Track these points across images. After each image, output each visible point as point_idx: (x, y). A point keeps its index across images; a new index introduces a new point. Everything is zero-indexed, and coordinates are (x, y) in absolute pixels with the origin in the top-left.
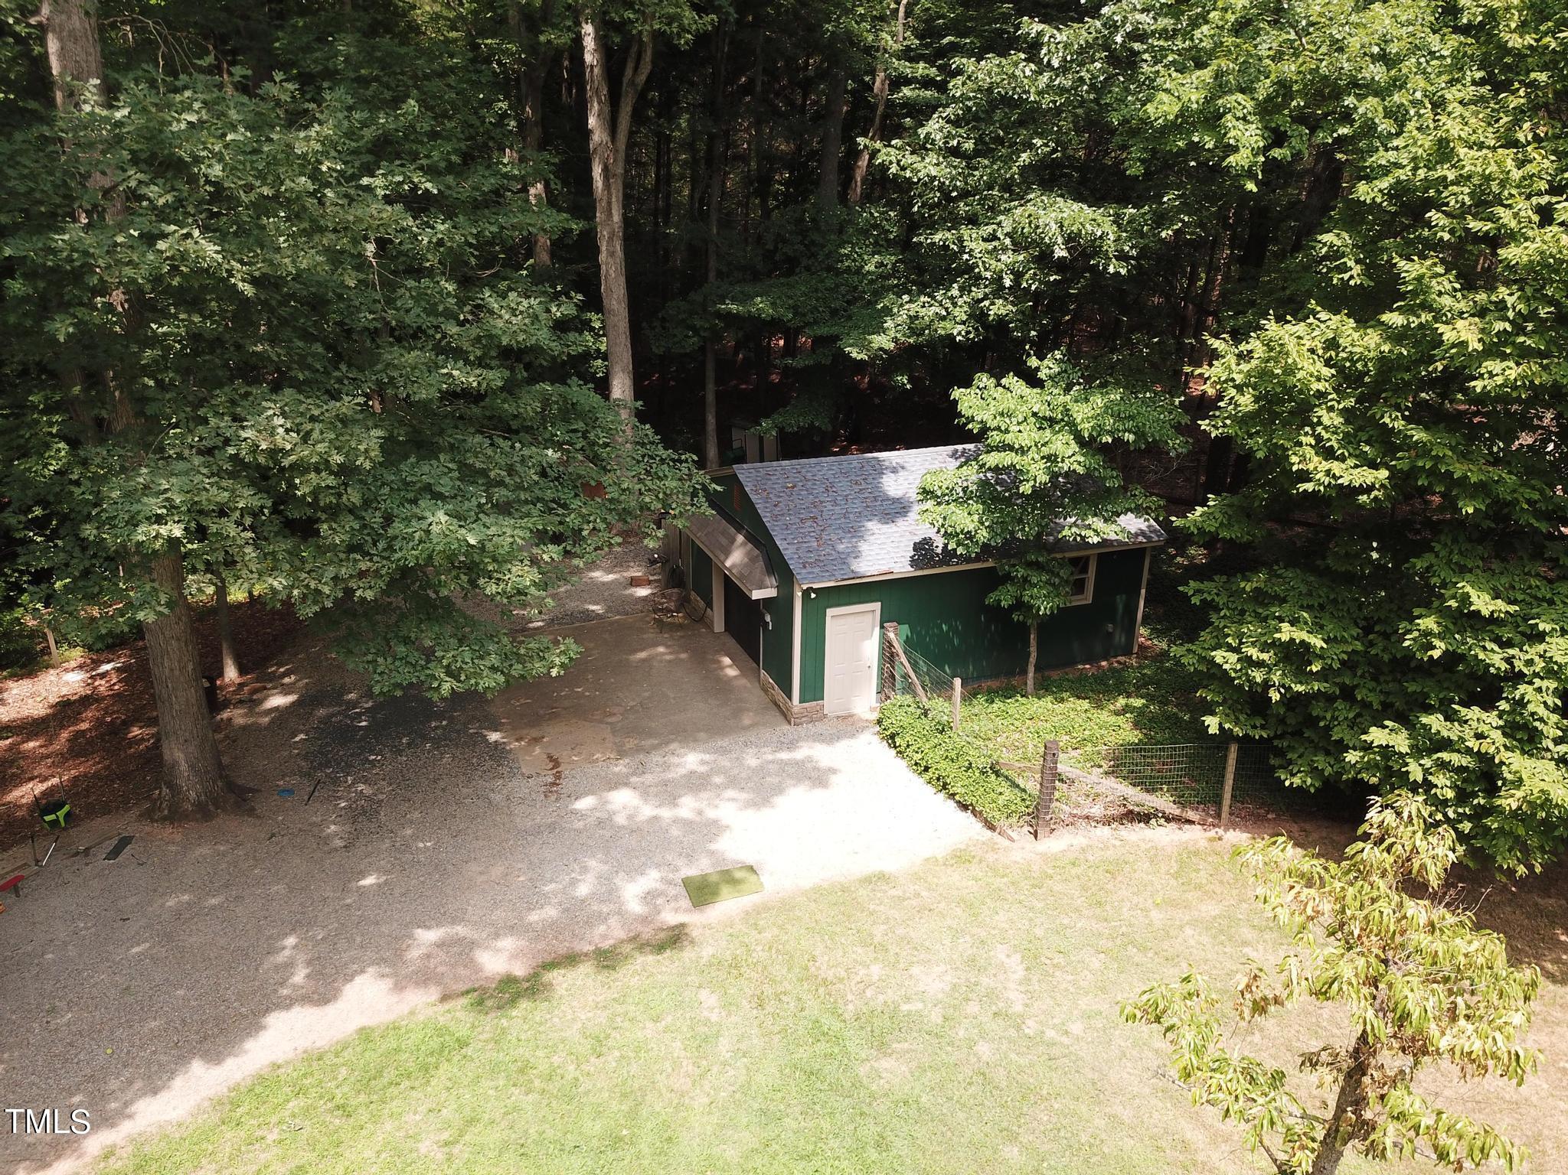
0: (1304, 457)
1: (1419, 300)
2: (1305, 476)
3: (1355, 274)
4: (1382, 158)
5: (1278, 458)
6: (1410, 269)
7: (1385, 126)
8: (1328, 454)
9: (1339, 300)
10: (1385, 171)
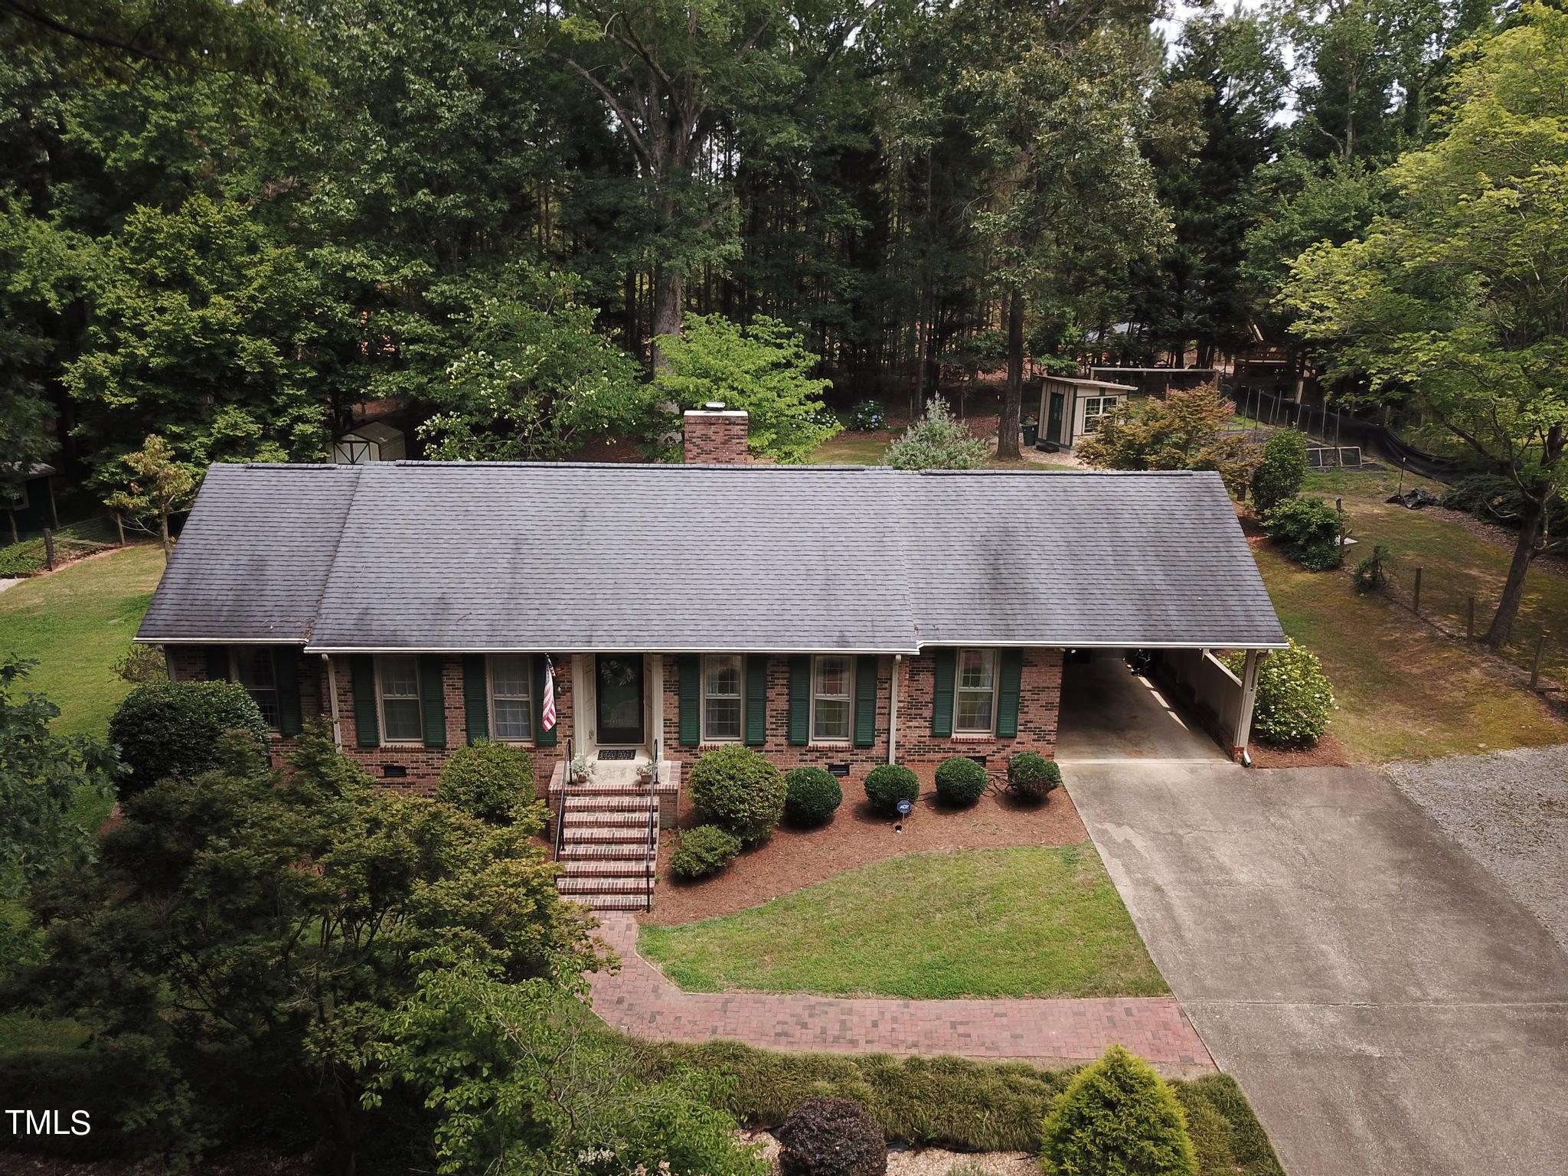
0: (108, 398)
1: (126, 344)
2: (111, 403)
3: (104, 339)
4: (101, 301)
5: (100, 400)
6: (122, 335)
7: (98, 291)
8: (116, 396)
9: (102, 348)
10: (105, 304)
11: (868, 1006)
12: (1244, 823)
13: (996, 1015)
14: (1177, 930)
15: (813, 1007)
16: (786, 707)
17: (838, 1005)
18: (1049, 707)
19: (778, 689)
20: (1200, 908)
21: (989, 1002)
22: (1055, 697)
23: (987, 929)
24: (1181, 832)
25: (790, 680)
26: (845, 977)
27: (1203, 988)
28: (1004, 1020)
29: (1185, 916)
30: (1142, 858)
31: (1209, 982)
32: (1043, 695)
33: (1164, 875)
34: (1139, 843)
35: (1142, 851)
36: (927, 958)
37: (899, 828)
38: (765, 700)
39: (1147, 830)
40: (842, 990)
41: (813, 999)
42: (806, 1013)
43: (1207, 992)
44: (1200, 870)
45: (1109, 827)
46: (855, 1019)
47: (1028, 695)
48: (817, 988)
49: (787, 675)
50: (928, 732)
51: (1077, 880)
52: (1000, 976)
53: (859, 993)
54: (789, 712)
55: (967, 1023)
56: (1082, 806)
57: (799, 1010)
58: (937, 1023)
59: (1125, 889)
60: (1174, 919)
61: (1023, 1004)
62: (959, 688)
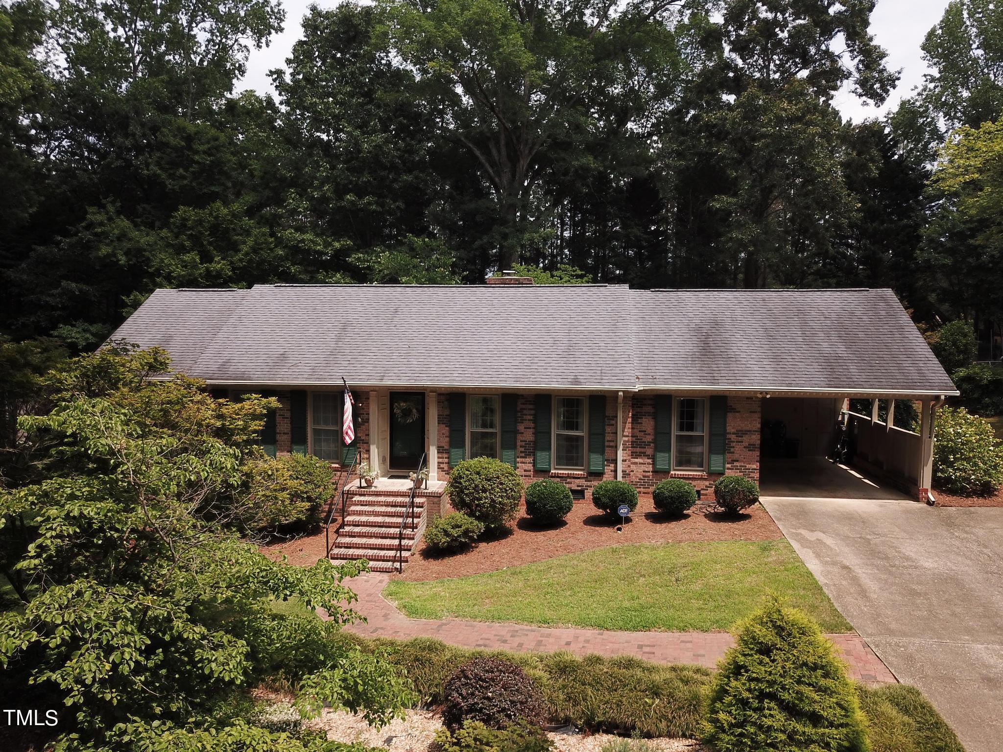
11: (566, 633)
12: (929, 535)
13: (683, 642)
14: (863, 593)
15: (517, 631)
16: (532, 438)
17: (539, 631)
18: (750, 447)
19: (527, 423)
20: (886, 581)
21: (677, 634)
22: (756, 439)
23: (683, 588)
24: (868, 537)
25: (535, 416)
26: (549, 614)
27: (888, 629)
28: (689, 645)
29: (872, 585)
30: (831, 549)
31: (893, 626)
32: (746, 438)
33: (852, 559)
34: (829, 541)
35: (832, 546)
36: (626, 604)
37: (619, 529)
38: (516, 432)
39: (838, 535)
40: (545, 622)
41: (517, 627)
42: (509, 635)
43: (891, 633)
44: (887, 558)
45: (803, 532)
46: (551, 640)
47: (733, 437)
48: (524, 620)
49: (533, 412)
50: (650, 468)
51: (770, 559)
52: (690, 616)
53: (560, 625)
54: (535, 442)
55: (654, 646)
56: (779, 520)
57: (503, 633)
58: (626, 645)
59: (814, 566)
60: (860, 585)
61: (709, 636)
62: (675, 432)
